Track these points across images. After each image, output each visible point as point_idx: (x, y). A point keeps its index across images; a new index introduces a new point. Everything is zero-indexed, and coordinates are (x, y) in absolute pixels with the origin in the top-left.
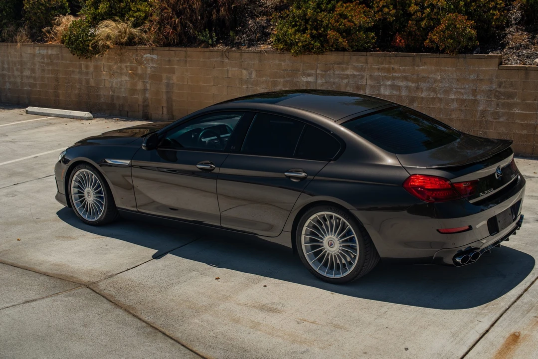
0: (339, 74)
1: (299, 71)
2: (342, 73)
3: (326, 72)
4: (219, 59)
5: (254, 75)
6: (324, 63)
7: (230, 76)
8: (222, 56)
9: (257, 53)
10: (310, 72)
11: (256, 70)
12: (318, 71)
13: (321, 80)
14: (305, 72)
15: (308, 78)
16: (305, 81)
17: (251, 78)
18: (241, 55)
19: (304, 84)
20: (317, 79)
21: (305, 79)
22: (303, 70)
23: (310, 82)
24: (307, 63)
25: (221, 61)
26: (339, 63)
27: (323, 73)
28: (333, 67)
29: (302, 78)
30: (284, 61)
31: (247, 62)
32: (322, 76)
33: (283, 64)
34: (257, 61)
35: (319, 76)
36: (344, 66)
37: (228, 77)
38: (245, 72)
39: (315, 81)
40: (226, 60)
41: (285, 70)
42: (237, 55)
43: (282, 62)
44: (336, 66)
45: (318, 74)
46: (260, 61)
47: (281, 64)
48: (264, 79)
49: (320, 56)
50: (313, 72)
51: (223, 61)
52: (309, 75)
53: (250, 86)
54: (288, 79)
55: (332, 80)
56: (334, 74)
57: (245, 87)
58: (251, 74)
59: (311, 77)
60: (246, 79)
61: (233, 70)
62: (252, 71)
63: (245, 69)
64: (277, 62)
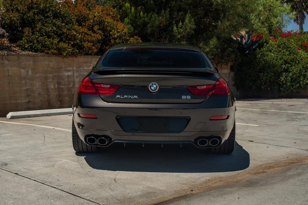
0: (86, 69)
1: (62, 68)
2: (88, 68)
3: (79, 68)
5: (30, 73)
6: (77, 63)
7: (10, 74)
8: (2, 59)
9: (31, 56)
10: (69, 68)
11: (32, 69)
12: (74, 68)
13: (77, 73)
14: (66, 69)
15: (69, 73)
16: (66, 75)
17: (28, 75)
18: (19, 58)
19: (66, 77)
20: (74, 73)
21: (66, 74)
22: (65, 68)
23: (70, 75)
24: (67, 63)
25: (2, 63)
26: (86, 63)
27: (77, 69)
28: (83, 65)
29: (65, 73)
30: (52, 62)
31: (24, 63)
32: (77, 71)
33: (51, 64)
34: (31, 62)
35: (75, 71)
36: (89, 64)
38: (23, 70)
39: (73, 74)
40: (6, 62)
41: (53, 68)
42: (16, 58)
43: (50, 63)
44: (84, 64)
45: (75, 70)
46: (34, 62)
47: (50, 64)
48: (38, 75)
49: (75, 59)
50: (71, 68)
51: (3, 63)
52: (69, 71)
53: (28, 81)
54: (55, 74)
55: (83, 73)
56: (83, 69)
57: (23, 82)
58: (28, 72)
59: (70, 72)
60: (24, 76)
61: (13, 70)
62: (28, 70)
63: (23, 69)
64: (47, 63)
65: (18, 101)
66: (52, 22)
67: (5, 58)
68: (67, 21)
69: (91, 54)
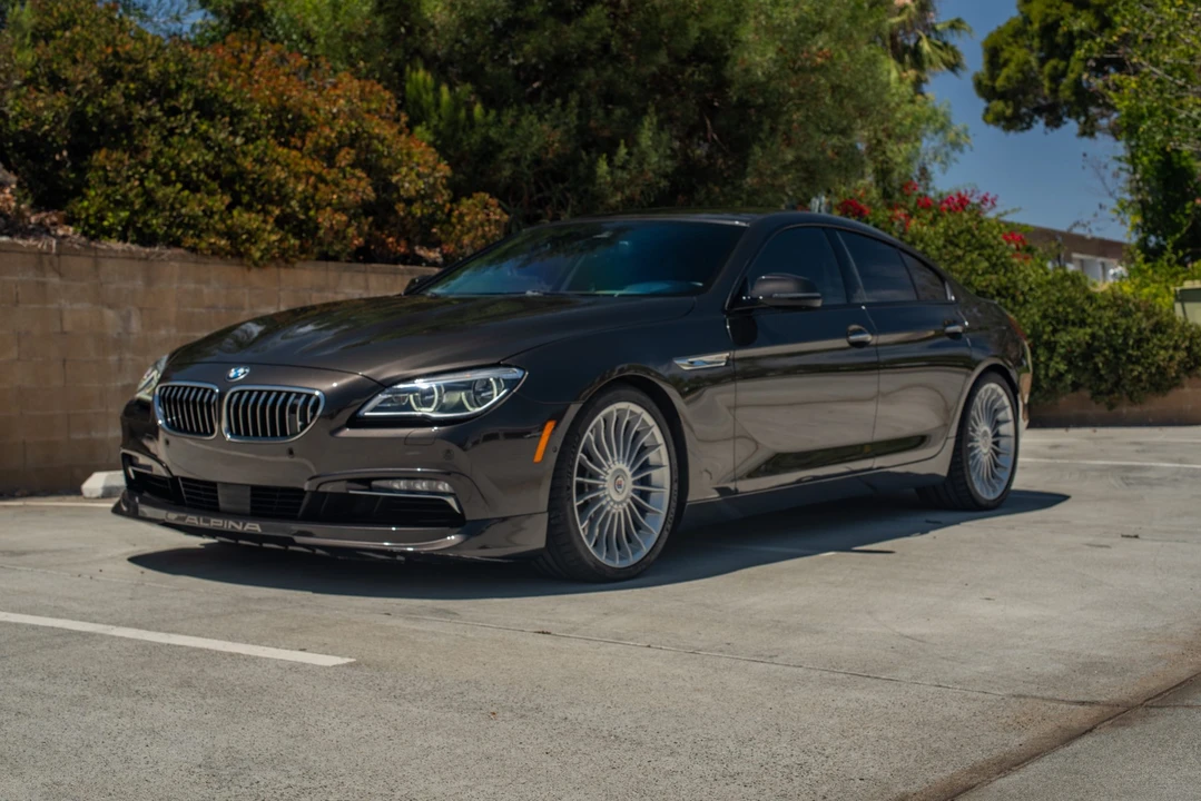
1: (243, 309)
4: (30, 276)
5: (135, 324)
6: (293, 288)
7: (68, 327)
8: (40, 266)
9: (140, 259)
10: (265, 309)
11: (141, 309)
14: (256, 310)
17: (129, 334)
18: (96, 265)
22: (252, 307)
24: (259, 288)
25: (38, 282)
30: (208, 283)
31: (114, 286)
33: (206, 291)
34: (139, 283)
37: (64, 333)
38: (110, 314)
40: (54, 280)
41: (214, 306)
43: (203, 286)
46: (149, 281)
47: (201, 291)
48: (163, 332)
49: (283, 272)
50: (272, 309)
51: (43, 283)
53: (127, 356)
57: (113, 358)
58: (126, 319)
60: (115, 336)
61: (76, 310)
62: (129, 313)
63: (110, 307)
64: (192, 286)
65: (94, 435)
66: (194, 129)
67: (51, 263)
68: (247, 129)
69: (335, 258)
